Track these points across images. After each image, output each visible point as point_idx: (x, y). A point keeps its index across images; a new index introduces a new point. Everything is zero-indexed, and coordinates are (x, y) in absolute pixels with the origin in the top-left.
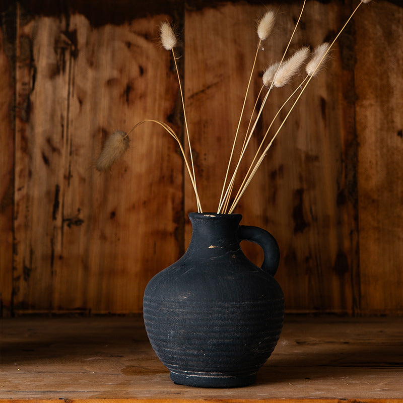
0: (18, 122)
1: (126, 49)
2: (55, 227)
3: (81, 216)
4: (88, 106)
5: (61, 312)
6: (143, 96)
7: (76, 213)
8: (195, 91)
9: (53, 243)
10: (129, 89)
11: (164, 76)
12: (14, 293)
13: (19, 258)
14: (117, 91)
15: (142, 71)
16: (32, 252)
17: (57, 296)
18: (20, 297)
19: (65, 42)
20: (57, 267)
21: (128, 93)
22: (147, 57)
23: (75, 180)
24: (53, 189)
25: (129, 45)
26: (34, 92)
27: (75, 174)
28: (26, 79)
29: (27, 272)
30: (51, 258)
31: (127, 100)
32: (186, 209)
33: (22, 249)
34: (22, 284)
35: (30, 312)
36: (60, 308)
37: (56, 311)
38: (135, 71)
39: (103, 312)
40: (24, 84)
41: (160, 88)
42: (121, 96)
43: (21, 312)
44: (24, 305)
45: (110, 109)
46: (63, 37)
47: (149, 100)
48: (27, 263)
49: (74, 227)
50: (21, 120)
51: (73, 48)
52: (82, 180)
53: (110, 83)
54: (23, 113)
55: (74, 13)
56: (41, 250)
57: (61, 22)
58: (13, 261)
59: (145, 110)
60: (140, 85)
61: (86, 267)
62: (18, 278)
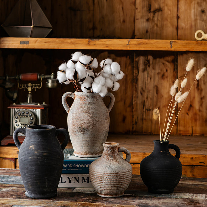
0: (134, 84)
1: (162, 65)
2: (144, 111)
3: (150, 108)
4: (152, 80)
5: (146, 133)
6: (167, 77)
7: (149, 107)
8: (181, 76)
9: (143, 115)
10: (163, 75)
11: (173, 72)
12: (133, 128)
13: (134, 119)
14: (160, 76)
15: (167, 71)
16: (137, 118)
17: (144, 129)
18: (134, 129)
19: (147, 63)
20: (144, 121)
21: (163, 77)
22: (168, 67)
23: (149, 99)
24: (143, 101)
25: (163, 64)
26: (138, 76)
27: (149, 97)
28: (136, 72)
29: (136, 123)
30: (143, 119)
31: (163, 78)
32: (178, 107)
33: (135, 117)
34: (135, 126)
35: (137, 133)
36: (145, 132)
37: (143, 133)
38: (165, 70)
39: (156, 134)
40: (136, 74)
41: (171, 75)
42: (161, 77)
43: (135, 133)
44: (135, 131)
45: (158, 80)
46: (146, 62)
47: (169, 78)
48: (136, 120)
49: (149, 111)
50: (135, 83)
51: (149, 64)
52: (151, 99)
53: (158, 73)
54: (136, 81)
55: (149, 55)
56: (140, 117)
57: (145, 57)
58: (133, 120)
59: (167, 81)
60: (166, 74)
61: (152, 122)
62: (134, 124)
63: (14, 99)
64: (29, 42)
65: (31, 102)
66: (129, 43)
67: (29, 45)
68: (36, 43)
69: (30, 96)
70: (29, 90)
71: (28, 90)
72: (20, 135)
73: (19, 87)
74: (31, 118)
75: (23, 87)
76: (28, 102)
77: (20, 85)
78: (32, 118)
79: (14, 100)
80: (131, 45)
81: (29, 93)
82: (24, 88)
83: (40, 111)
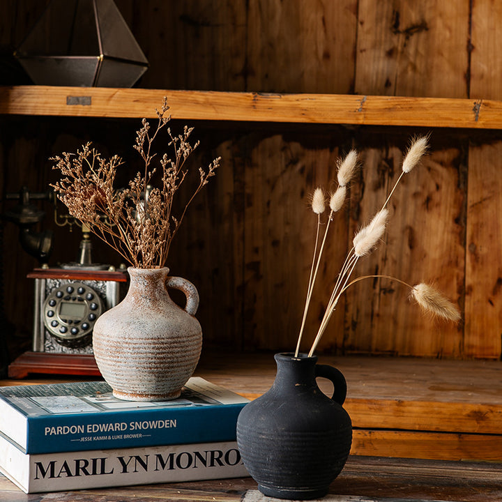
0: (351, 222)
1: (427, 172)
2: (375, 294)
3: (393, 287)
4: (400, 211)
5: (378, 353)
6: (438, 205)
7: (389, 284)
8: (475, 202)
9: (373, 305)
10: (429, 200)
11: (453, 191)
12: (345, 338)
13: (349, 314)
14: (420, 201)
15: (438, 187)
16: (358, 311)
17: (374, 342)
18: (349, 342)
19: (385, 166)
20: (376, 322)
21: (428, 203)
22: (442, 178)
23: (390, 262)
24: (374, 267)
25: (429, 169)
26: (363, 200)
27: (389, 258)
28: (358, 191)
29: (355, 324)
30: (372, 315)
31: (427, 207)
32: (467, 284)
33: (351, 308)
34: (351, 332)
35: (356, 352)
36: (377, 350)
37: (373, 352)
38: (433, 187)
39: (406, 354)
40: (356, 194)
41: (450, 200)
42: (423, 204)
43: (349, 352)
44: (352, 347)
45: (415, 213)
46: (384, 163)
47: (443, 208)
48: (355, 318)
49: (388, 294)
50: (353, 219)
51: (390, 170)
52: (394, 262)
53: (416, 195)
54: (355, 215)
55: (392, 146)
56: (364, 309)
57: (382, 151)
58: (345, 316)
59: (439, 215)
60: (436, 197)
61: (396, 323)
62: (348, 329)
63: (43, 253)
64: (90, 97)
65: (90, 262)
66: (364, 107)
67: (92, 106)
68: (111, 102)
69: (87, 246)
70: (84, 230)
71: (81, 229)
72: (60, 351)
73: (56, 221)
74: (91, 305)
75: (67, 221)
76: (82, 262)
77: (61, 216)
78: (93, 306)
79: (42, 256)
80: (367, 112)
81: (84, 239)
82: (71, 224)
83: (116, 285)
